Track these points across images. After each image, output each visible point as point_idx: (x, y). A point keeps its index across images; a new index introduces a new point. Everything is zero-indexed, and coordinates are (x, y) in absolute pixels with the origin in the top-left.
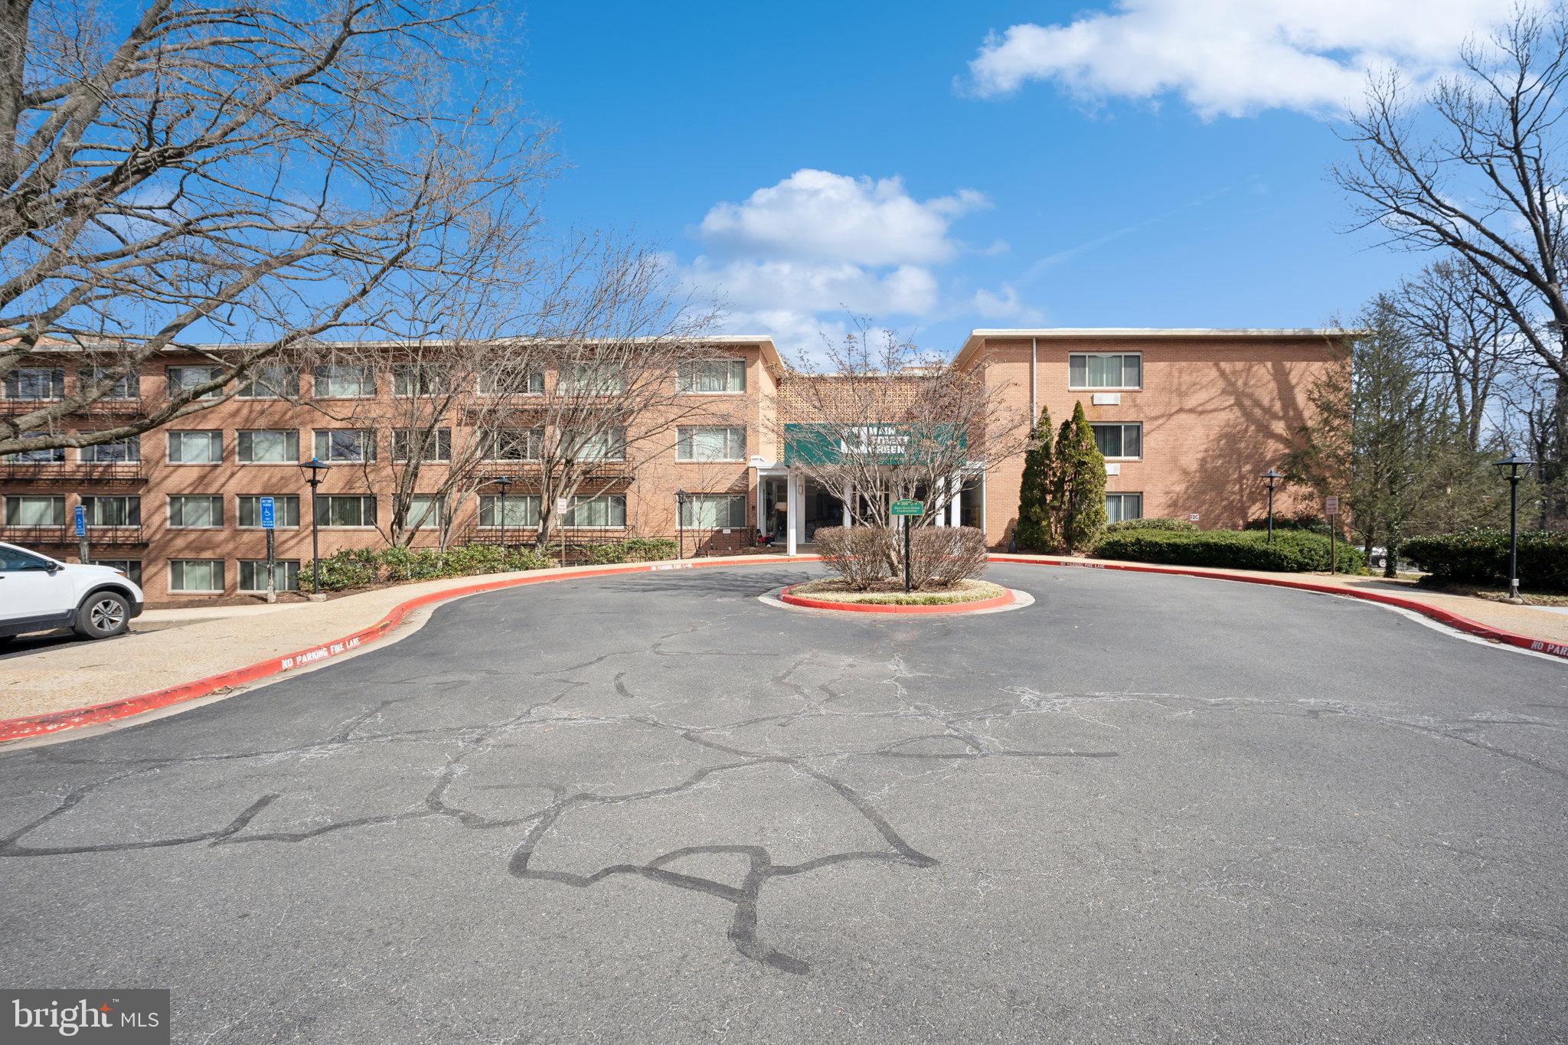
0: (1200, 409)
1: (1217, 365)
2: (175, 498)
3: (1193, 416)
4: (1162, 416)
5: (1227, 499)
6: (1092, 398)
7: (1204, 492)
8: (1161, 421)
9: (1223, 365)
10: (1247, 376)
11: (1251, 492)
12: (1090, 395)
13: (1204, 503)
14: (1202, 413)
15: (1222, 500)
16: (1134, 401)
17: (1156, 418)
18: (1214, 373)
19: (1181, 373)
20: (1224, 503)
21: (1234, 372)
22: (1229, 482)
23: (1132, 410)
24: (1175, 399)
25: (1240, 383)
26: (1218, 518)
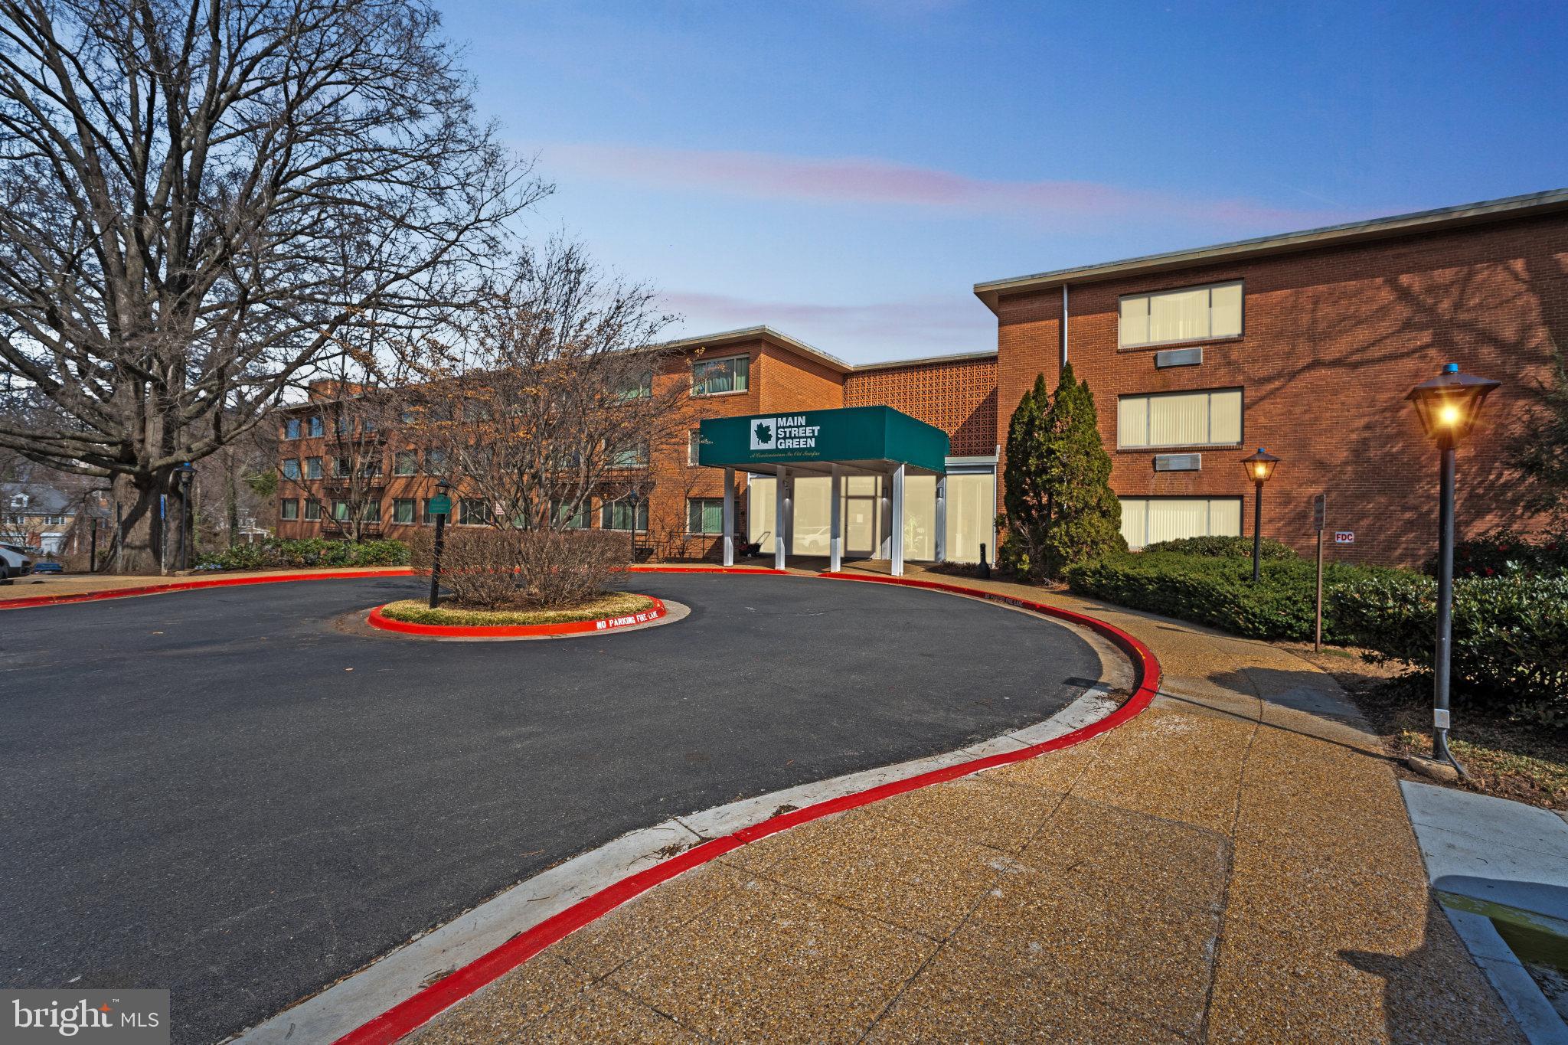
0: (1355, 358)
1: (1392, 283)
2: (396, 500)
3: (1341, 370)
4: (1279, 375)
5: (1415, 508)
6: (1155, 358)
7: (1365, 496)
8: (1277, 384)
9: (1404, 279)
10: (1463, 292)
11: (1472, 496)
12: (1152, 354)
13: (1363, 515)
14: (1355, 366)
15: (1405, 508)
16: (1225, 356)
17: (1269, 379)
18: (1386, 295)
19: (1316, 303)
20: (1408, 515)
21: (1430, 290)
22: (1419, 480)
23: (1222, 371)
24: (1303, 346)
25: (1445, 305)
26: (1392, 543)
